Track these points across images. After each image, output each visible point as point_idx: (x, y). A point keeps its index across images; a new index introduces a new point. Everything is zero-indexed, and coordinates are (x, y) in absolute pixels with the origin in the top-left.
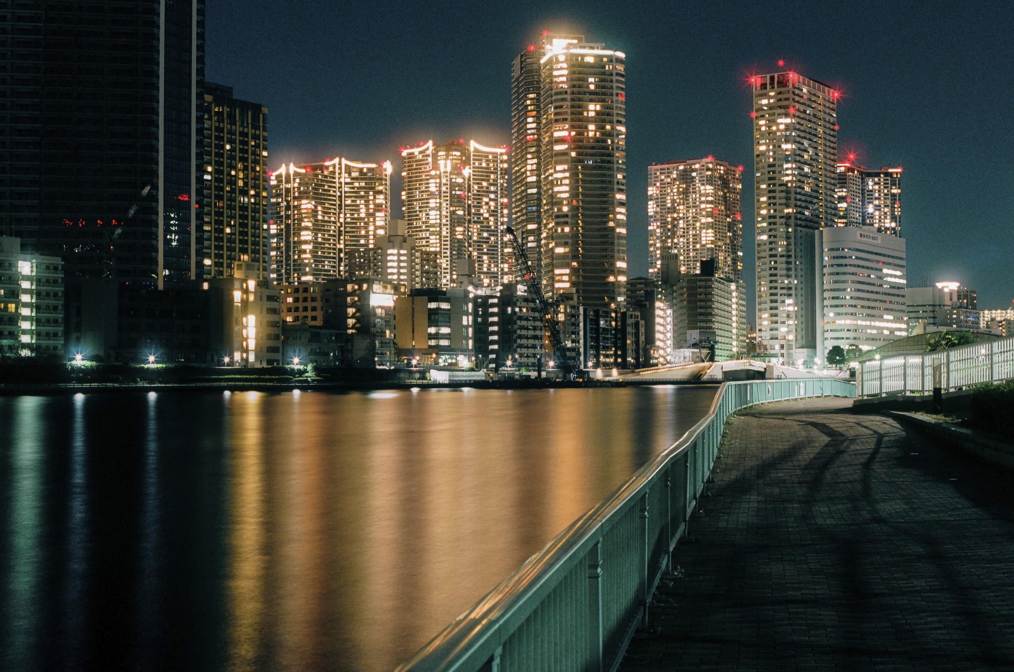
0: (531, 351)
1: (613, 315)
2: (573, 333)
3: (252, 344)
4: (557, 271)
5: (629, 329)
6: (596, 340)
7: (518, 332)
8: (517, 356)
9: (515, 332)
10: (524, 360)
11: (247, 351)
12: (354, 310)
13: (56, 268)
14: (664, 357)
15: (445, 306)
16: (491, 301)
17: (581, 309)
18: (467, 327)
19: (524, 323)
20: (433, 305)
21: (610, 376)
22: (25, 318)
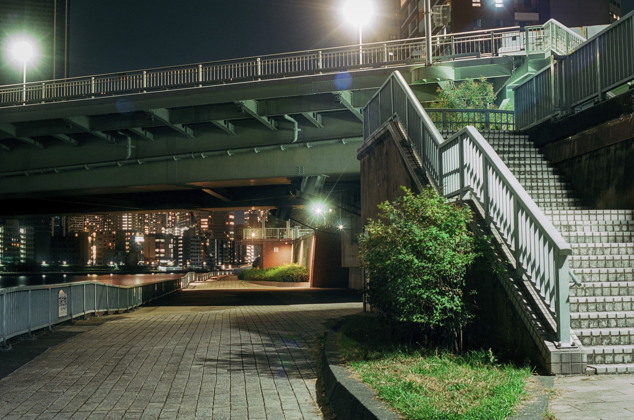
0: (196, 258)
1: (229, 242)
2: (212, 250)
3: (94, 256)
4: (202, 220)
5: (236, 248)
6: (222, 253)
7: (191, 250)
8: (190, 260)
9: (190, 250)
10: (193, 262)
11: (92, 259)
12: (128, 243)
13: (31, 231)
14: (250, 260)
15: (162, 240)
16: (179, 238)
17: (216, 240)
18: (171, 248)
19: (193, 247)
20: (157, 240)
21: (228, 268)
22: (22, 249)
